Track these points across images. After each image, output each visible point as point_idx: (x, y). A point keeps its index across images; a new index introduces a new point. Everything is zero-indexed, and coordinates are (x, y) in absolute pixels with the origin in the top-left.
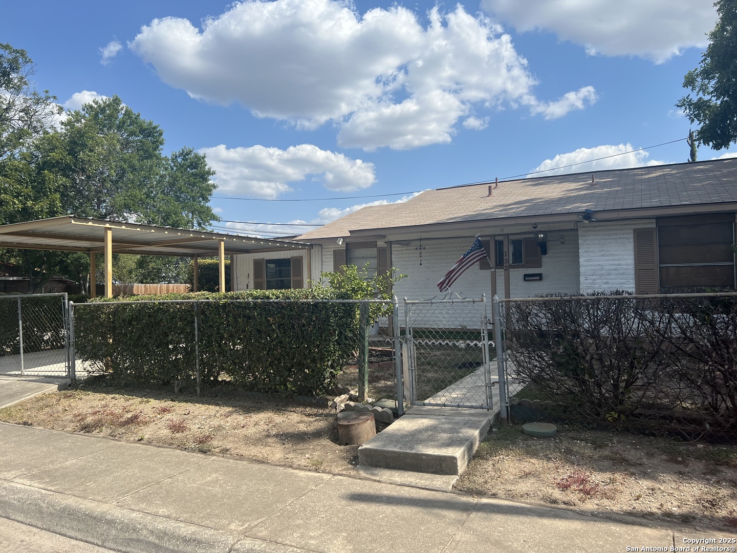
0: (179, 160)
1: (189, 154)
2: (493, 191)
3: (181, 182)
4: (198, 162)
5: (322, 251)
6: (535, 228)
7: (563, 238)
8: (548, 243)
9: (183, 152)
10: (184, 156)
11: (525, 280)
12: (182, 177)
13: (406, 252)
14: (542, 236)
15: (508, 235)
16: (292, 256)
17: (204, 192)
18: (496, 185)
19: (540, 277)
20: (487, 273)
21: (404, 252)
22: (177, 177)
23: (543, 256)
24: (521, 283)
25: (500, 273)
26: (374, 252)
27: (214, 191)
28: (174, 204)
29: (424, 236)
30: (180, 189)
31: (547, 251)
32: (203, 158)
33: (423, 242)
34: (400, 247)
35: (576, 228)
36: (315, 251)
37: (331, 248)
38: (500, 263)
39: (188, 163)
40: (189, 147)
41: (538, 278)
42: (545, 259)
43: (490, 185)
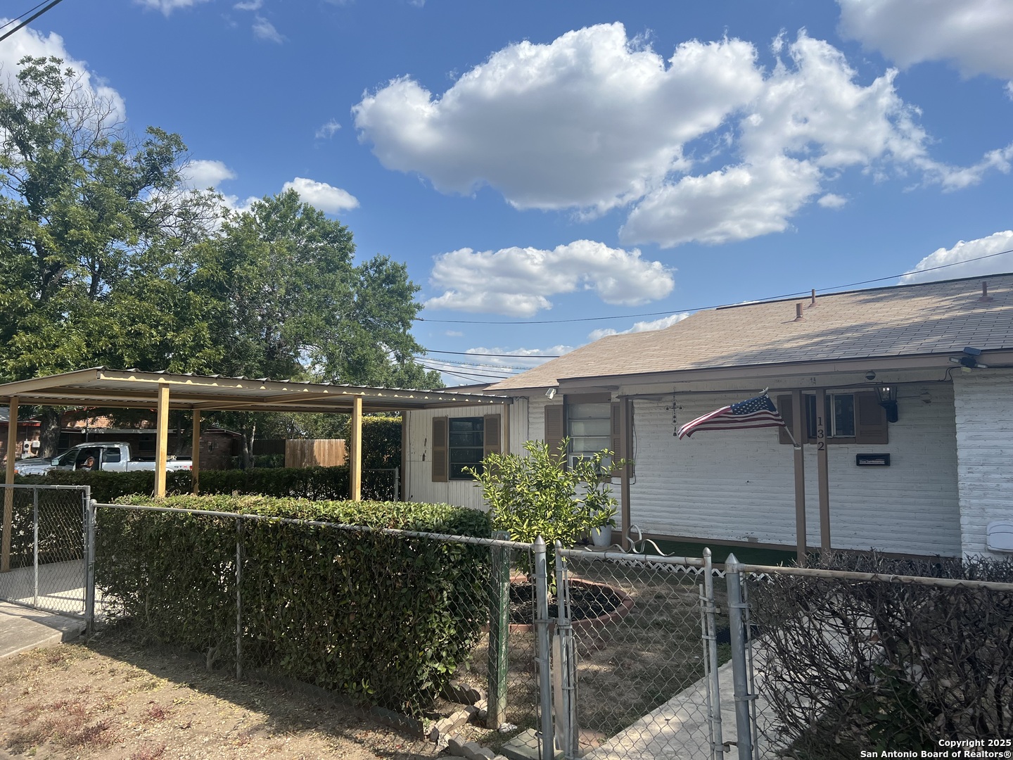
0: (372, 272)
1: (383, 264)
2: (805, 313)
3: (372, 303)
4: (396, 274)
5: (528, 408)
6: (872, 377)
7: (927, 393)
8: (900, 402)
9: (376, 261)
10: (378, 267)
11: (858, 464)
12: (375, 295)
13: (657, 411)
14: (888, 389)
15: (824, 389)
16: (485, 413)
17: (404, 315)
18: (813, 302)
19: (886, 460)
20: (789, 450)
21: (654, 411)
22: (367, 296)
23: (890, 424)
24: (852, 468)
25: (811, 450)
26: (605, 409)
27: (418, 315)
28: (361, 332)
29: (681, 387)
30: (370, 311)
31: (899, 415)
32: (403, 268)
33: (677, 397)
34: (647, 403)
35: (948, 378)
36: (517, 407)
37: (541, 402)
38: (810, 436)
39: (383, 277)
40: (383, 255)
41: (883, 462)
42: (894, 429)
43: (798, 302)
